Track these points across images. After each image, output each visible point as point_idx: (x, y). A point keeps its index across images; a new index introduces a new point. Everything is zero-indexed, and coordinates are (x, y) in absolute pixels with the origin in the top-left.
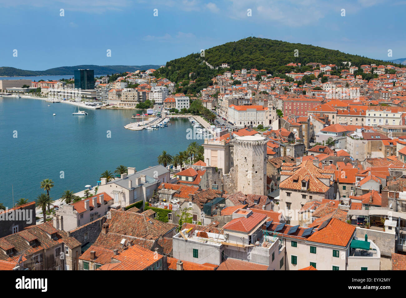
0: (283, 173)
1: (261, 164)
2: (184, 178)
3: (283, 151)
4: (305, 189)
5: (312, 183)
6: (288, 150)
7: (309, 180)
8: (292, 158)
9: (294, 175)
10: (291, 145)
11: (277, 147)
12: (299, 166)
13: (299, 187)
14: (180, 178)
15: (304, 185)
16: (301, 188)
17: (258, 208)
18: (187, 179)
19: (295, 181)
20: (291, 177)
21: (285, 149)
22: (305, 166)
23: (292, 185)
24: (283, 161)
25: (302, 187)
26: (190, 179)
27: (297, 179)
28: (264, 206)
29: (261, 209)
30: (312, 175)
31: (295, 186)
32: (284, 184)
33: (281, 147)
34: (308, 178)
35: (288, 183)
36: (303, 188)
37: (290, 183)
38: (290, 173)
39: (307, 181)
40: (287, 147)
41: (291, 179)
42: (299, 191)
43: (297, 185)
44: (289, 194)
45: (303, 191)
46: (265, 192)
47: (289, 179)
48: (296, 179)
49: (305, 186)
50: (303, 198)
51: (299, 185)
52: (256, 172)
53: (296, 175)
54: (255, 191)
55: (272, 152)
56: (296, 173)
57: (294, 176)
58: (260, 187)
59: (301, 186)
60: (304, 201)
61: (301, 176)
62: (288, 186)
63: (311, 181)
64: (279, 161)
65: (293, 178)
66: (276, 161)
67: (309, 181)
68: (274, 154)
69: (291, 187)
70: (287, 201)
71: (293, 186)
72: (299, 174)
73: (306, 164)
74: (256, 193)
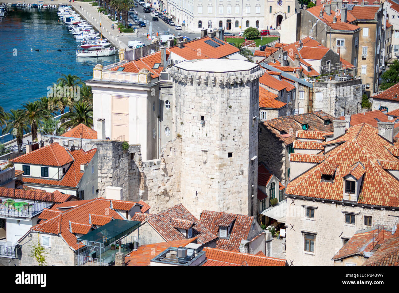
0: (297, 156)
1: (243, 134)
2: (35, 171)
3: (307, 99)
4: (353, 197)
5: (372, 182)
6: (318, 97)
7: (364, 174)
8: (327, 118)
9: (326, 162)
10: (326, 84)
11: (289, 89)
12: (341, 140)
13: (338, 194)
14: (27, 170)
15: (350, 187)
16: (342, 197)
17: (229, 247)
18: (45, 172)
19: (328, 177)
20: (318, 168)
21: (311, 94)
22: (354, 140)
23: (319, 188)
24: (303, 125)
25: (344, 194)
26: (54, 173)
27: (332, 174)
28: (244, 242)
29: (237, 248)
30: (373, 163)
31: (328, 191)
32: (299, 186)
33: (302, 88)
34: (361, 171)
35: (310, 184)
36: (347, 197)
37: (315, 182)
38: (314, 157)
39: (359, 177)
40: (315, 89)
41: (316, 173)
42: (338, 203)
43: (332, 188)
44: (310, 212)
45: (347, 204)
46: (252, 207)
47: (313, 172)
48: (331, 171)
49: (353, 191)
50: (347, 221)
51: (338, 189)
52: (230, 155)
53: (330, 162)
54: (226, 202)
55: (276, 101)
56: (331, 158)
57: (325, 165)
58: (239, 192)
59: (342, 192)
60: (350, 231)
61: (345, 165)
62: (307, 191)
63: (369, 177)
64: (291, 125)
65: (322, 170)
66: (285, 126)
67: (363, 179)
68: (279, 107)
69: (317, 192)
70: (305, 230)
71: (322, 190)
72: (338, 159)
73: (358, 134)
74: (228, 208)
